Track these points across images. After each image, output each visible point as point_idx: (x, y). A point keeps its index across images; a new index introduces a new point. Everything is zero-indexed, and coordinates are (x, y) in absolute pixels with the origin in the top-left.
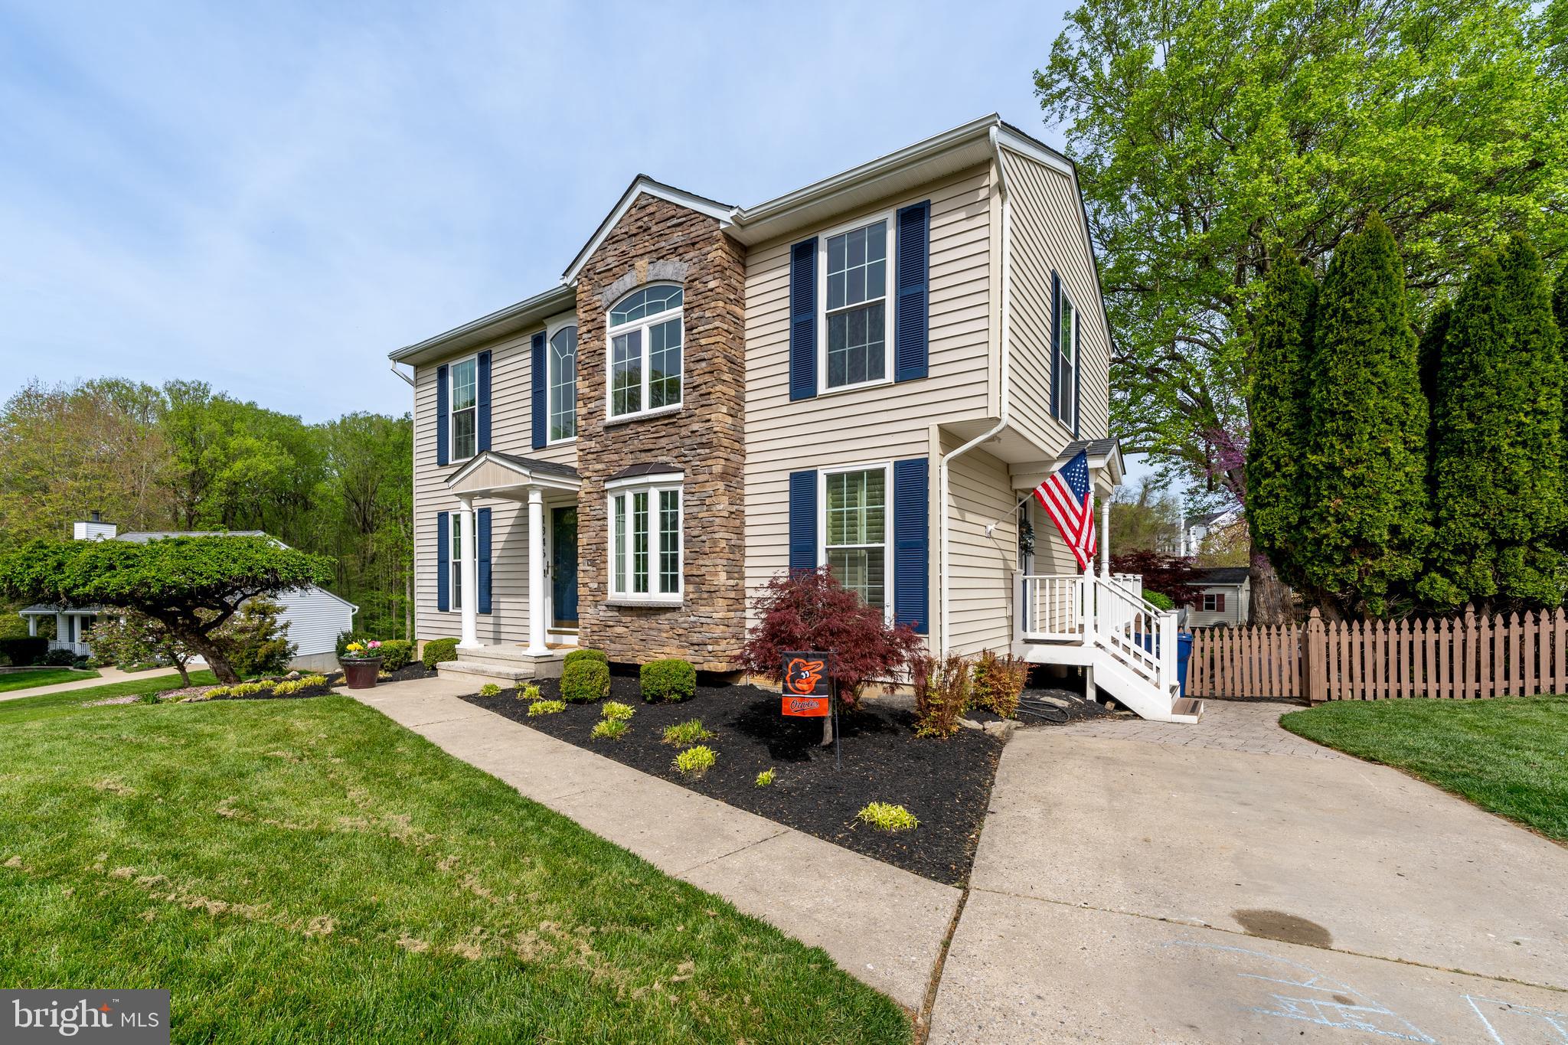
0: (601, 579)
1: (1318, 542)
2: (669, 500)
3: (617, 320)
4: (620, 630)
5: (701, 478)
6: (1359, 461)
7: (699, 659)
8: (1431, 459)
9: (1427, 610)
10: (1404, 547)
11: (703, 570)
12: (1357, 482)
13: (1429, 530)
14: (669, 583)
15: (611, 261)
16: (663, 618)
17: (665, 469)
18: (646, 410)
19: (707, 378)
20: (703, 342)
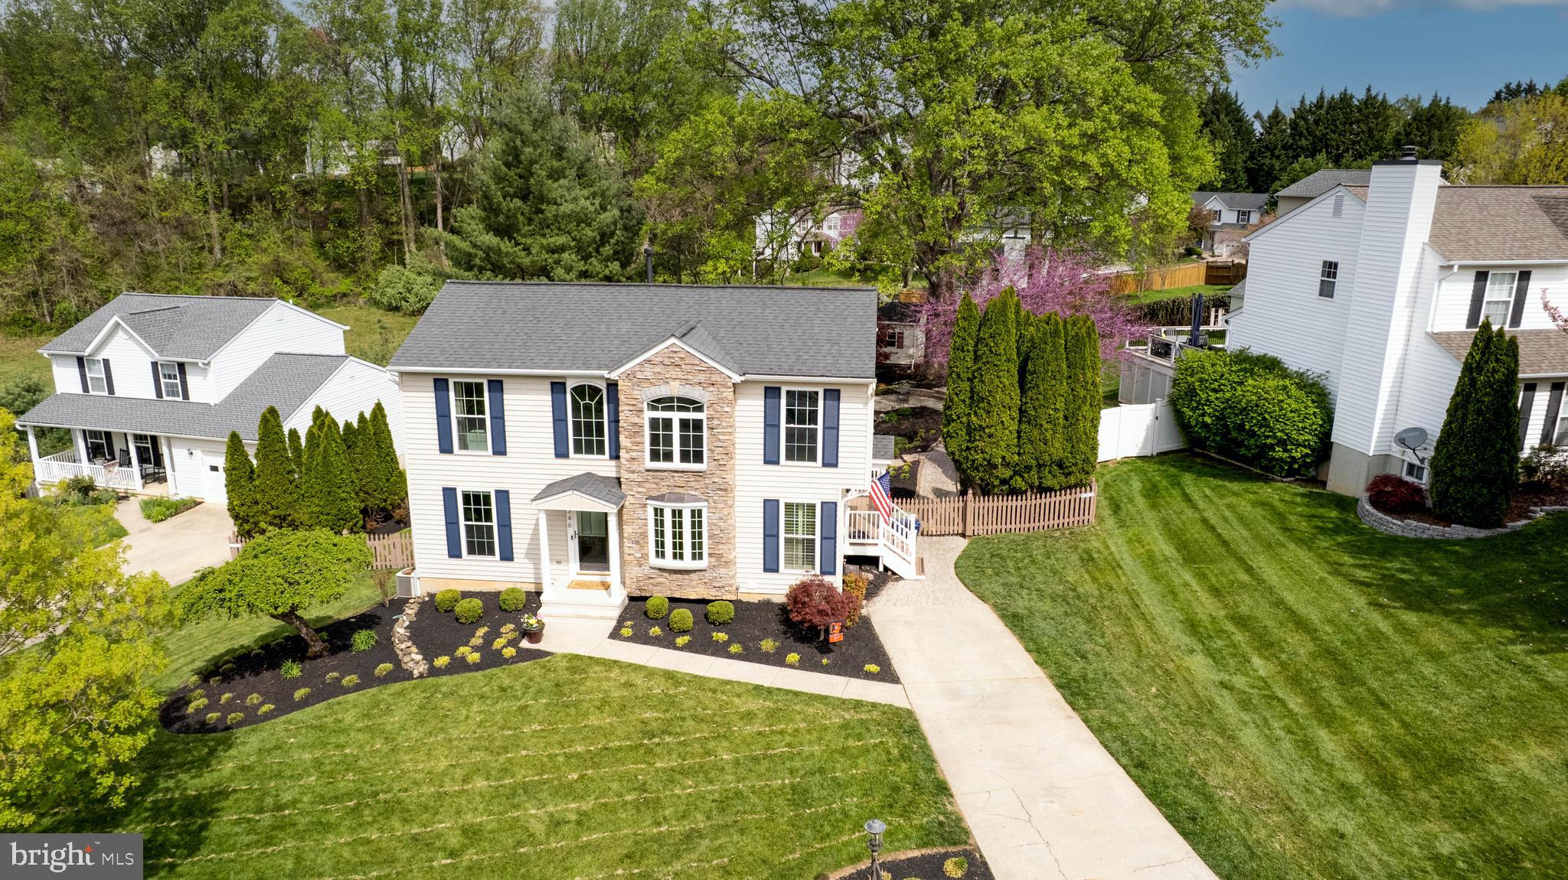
0: (644, 551)
1: (973, 461)
2: (696, 513)
3: (652, 408)
4: (661, 580)
6: (992, 425)
7: (719, 594)
8: (1020, 422)
9: (1014, 492)
10: (1007, 465)
12: (990, 436)
13: (1016, 457)
14: (697, 556)
15: (649, 375)
16: (693, 576)
17: (694, 498)
18: (677, 464)
19: (724, 456)
20: (721, 437)
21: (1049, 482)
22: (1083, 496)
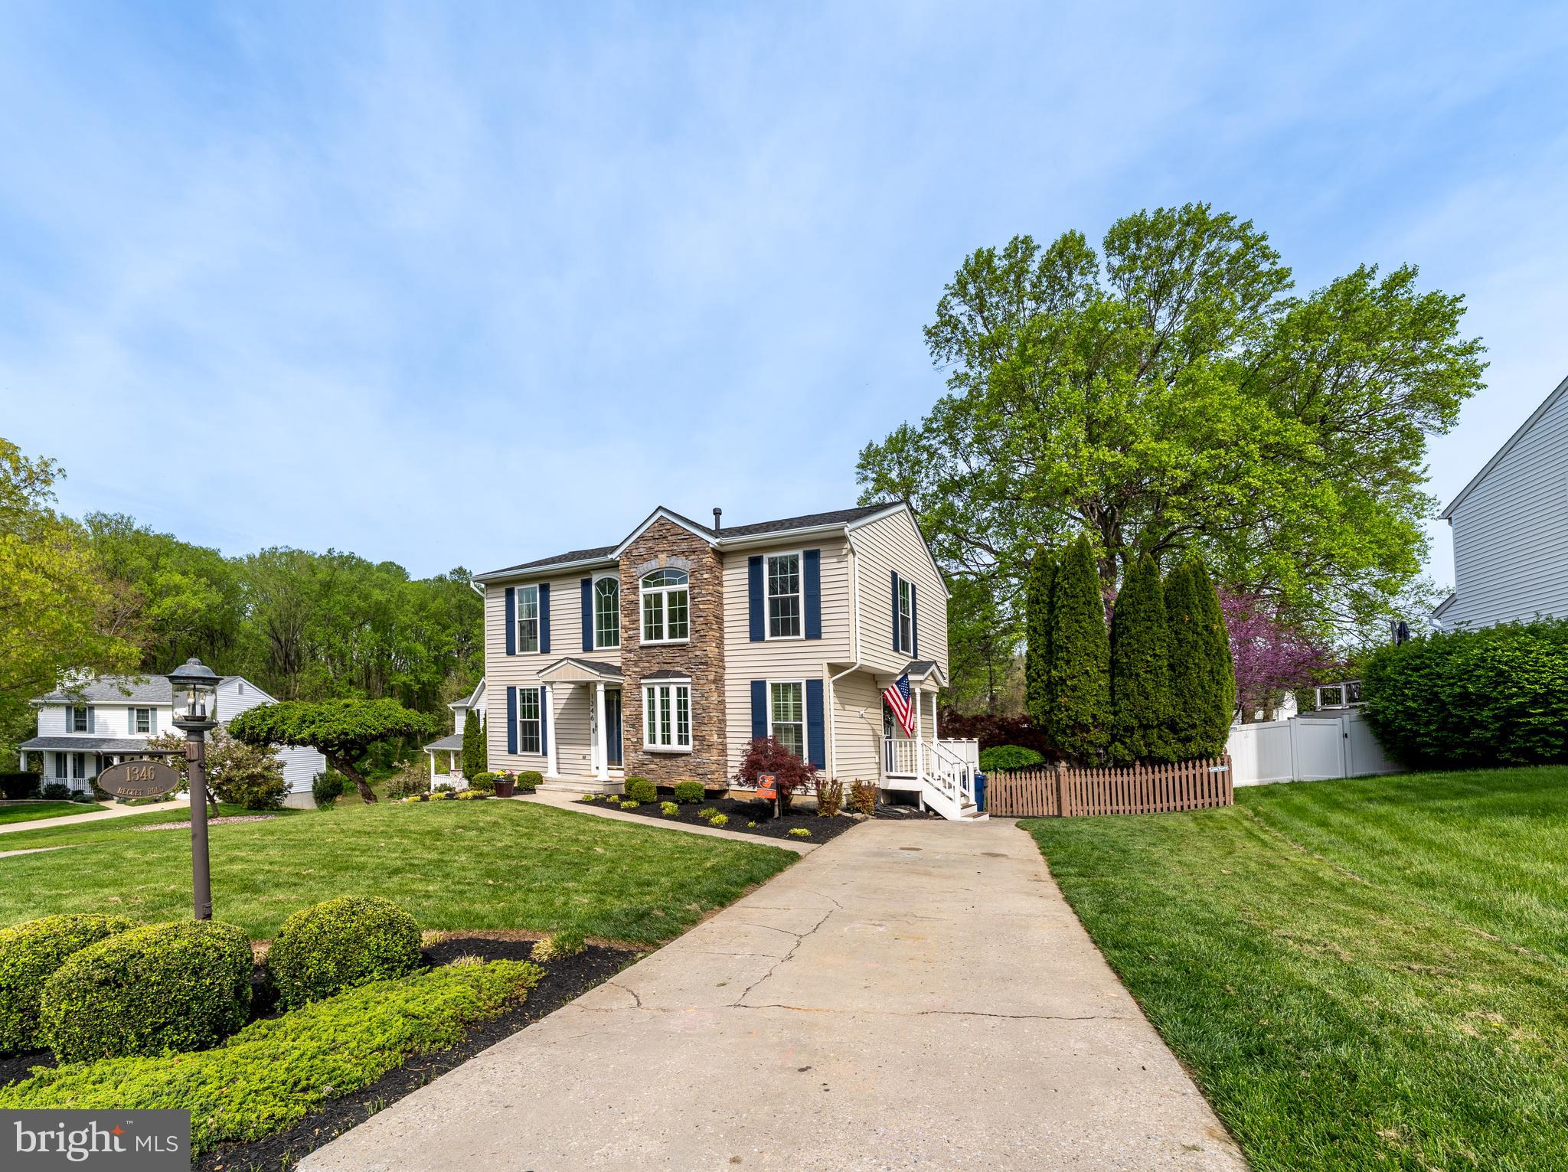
0: (638, 736)
1: (1058, 722)
2: (682, 692)
3: (646, 585)
4: (652, 768)
5: (701, 682)
6: (1074, 677)
8: (1112, 677)
9: (1121, 765)
10: (1100, 727)
11: (704, 733)
12: (1074, 689)
14: (683, 740)
15: (643, 551)
16: (679, 761)
17: (679, 675)
18: (666, 639)
19: (704, 627)
20: (701, 606)
21: (1161, 751)
22: (1213, 770)
